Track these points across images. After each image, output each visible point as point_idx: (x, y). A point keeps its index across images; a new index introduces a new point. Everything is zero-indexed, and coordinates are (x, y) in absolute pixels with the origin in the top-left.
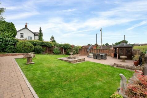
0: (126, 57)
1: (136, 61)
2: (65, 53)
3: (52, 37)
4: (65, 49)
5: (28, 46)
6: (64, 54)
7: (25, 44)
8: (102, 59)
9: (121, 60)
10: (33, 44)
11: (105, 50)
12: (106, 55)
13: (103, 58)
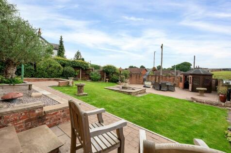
0: (206, 89)
1: (223, 96)
2: (107, 79)
3: (78, 53)
4: (108, 73)
5: (55, 67)
6: (106, 81)
7: (51, 64)
8: (168, 90)
9: (198, 94)
10: (60, 63)
11: (168, 78)
12: (175, 85)
13: (170, 89)
